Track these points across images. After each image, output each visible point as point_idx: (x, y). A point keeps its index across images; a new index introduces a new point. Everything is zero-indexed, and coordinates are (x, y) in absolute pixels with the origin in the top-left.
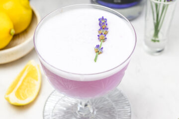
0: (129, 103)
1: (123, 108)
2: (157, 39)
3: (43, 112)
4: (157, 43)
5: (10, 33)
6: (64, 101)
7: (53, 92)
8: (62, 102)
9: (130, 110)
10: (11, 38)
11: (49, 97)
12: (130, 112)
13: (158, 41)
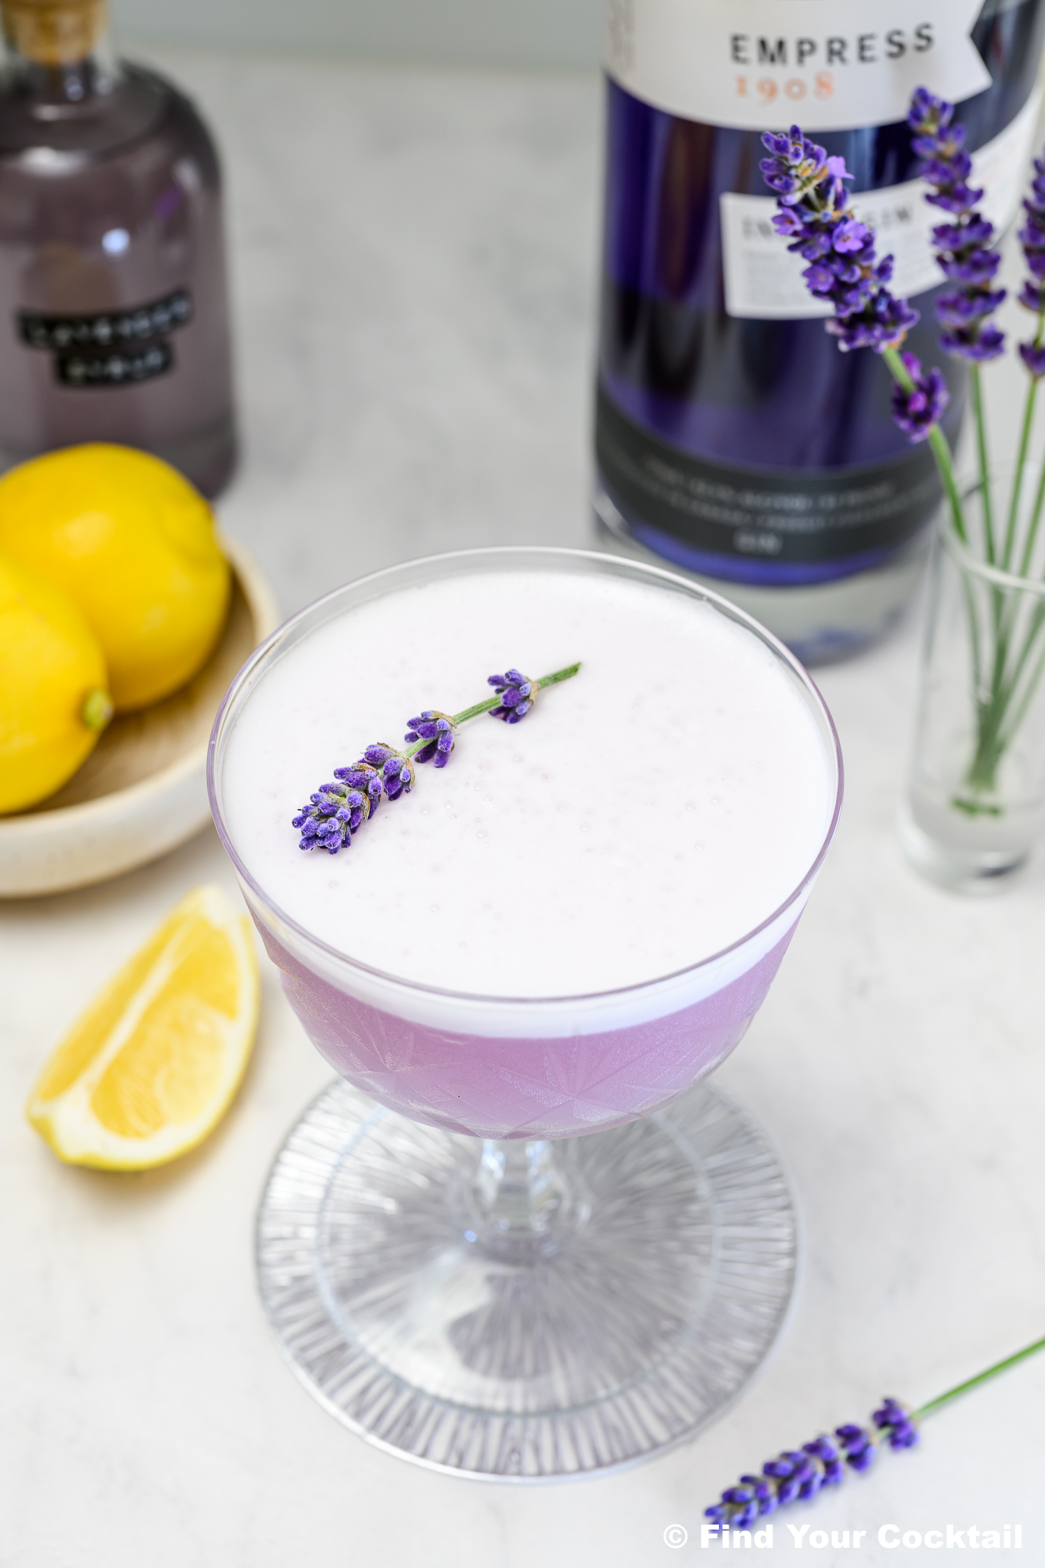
0: (785, 1192)
1: (747, 1224)
2: (986, 799)
3: (259, 1219)
4: (984, 823)
5: (80, 715)
6: (389, 1154)
7: (324, 1093)
8: (377, 1163)
9: (794, 1237)
10: (85, 742)
11: (302, 1119)
12: (793, 1253)
13: (995, 811)
